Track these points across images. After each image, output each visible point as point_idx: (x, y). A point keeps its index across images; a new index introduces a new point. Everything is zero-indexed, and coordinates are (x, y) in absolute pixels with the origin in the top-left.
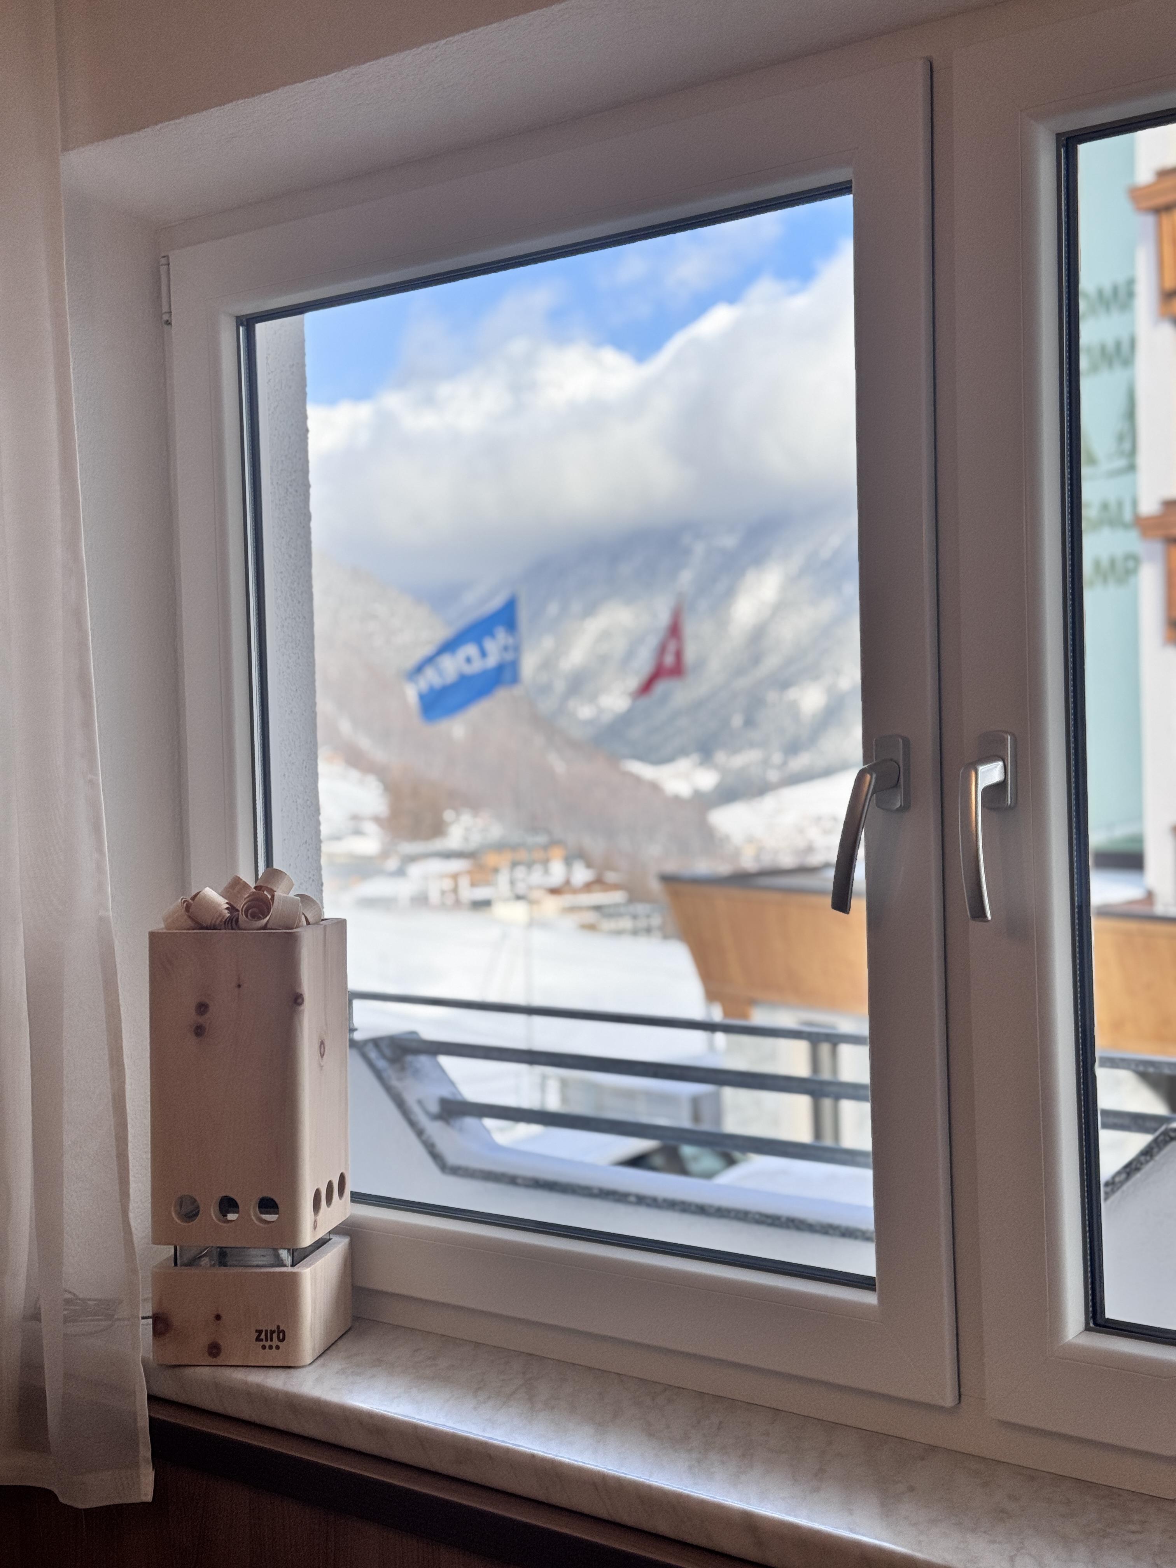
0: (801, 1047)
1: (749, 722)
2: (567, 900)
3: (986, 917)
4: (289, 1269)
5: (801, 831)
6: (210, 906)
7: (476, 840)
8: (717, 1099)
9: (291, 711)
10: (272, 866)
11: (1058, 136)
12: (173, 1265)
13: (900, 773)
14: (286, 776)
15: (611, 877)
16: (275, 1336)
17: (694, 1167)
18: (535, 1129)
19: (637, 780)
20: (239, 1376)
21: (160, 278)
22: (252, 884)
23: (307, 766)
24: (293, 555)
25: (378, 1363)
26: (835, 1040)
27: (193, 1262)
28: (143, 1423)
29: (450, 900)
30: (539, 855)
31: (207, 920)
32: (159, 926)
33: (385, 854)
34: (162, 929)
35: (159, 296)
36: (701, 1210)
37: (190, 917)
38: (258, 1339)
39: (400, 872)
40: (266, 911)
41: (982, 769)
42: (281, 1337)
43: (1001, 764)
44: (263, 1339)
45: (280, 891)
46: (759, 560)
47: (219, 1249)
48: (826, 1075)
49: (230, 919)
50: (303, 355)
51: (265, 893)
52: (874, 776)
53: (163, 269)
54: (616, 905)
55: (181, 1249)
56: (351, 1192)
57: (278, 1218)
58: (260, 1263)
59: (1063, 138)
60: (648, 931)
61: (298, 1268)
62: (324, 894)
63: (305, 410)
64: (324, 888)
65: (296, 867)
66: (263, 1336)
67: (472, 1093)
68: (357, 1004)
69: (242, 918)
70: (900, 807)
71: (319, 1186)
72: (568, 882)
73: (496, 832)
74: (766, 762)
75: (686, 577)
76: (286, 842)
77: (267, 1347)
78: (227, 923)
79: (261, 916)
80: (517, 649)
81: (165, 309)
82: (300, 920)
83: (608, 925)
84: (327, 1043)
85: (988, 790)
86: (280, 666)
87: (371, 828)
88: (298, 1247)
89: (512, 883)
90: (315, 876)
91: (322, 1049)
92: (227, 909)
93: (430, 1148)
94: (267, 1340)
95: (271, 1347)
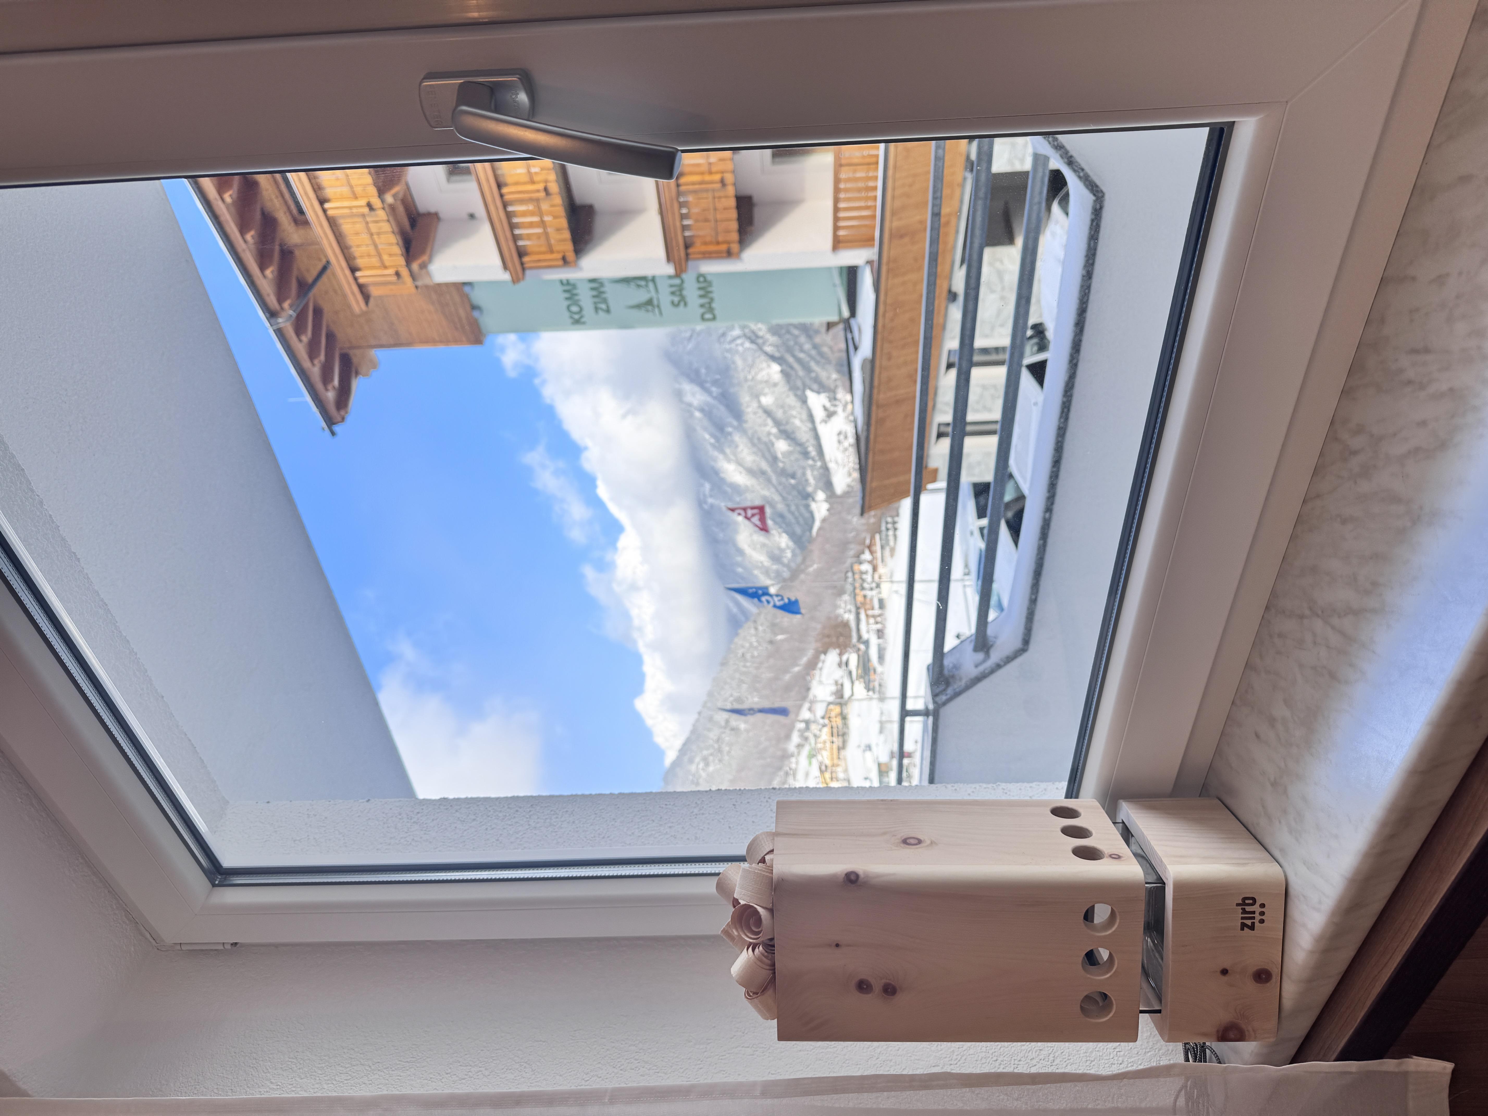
1: (794, 476)
2: (878, 563)
6: (751, 968)
7: (851, 607)
12: (1161, 1014)
15: (868, 542)
16: (1248, 909)
19: (821, 529)
27: (1158, 994)
30: (857, 576)
31: (765, 973)
32: (772, 1028)
33: (857, 650)
34: (775, 1025)
37: (764, 992)
38: (1252, 927)
40: (752, 910)
42: (1251, 901)
44: (1252, 923)
46: (716, 472)
49: (767, 947)
53: (184, 948)
55: (1143, 1006)
56: (1069, 797)
66: (1249, 922)
69: (758, 936)
71: (1070, 848)
72: (871, 562)
73: (846, 597)
74: (812, 467)
77: (1262, 918)
78: (769, 951)
79: (758, 916)
81: (221, 947)
82: (768, 864)
84: (906, 832)
89: (871, 589)
91: (912, 841)
92: (753, 950)
93: (1009, 659)
94: (1254, 918)
95: (1262, 914)
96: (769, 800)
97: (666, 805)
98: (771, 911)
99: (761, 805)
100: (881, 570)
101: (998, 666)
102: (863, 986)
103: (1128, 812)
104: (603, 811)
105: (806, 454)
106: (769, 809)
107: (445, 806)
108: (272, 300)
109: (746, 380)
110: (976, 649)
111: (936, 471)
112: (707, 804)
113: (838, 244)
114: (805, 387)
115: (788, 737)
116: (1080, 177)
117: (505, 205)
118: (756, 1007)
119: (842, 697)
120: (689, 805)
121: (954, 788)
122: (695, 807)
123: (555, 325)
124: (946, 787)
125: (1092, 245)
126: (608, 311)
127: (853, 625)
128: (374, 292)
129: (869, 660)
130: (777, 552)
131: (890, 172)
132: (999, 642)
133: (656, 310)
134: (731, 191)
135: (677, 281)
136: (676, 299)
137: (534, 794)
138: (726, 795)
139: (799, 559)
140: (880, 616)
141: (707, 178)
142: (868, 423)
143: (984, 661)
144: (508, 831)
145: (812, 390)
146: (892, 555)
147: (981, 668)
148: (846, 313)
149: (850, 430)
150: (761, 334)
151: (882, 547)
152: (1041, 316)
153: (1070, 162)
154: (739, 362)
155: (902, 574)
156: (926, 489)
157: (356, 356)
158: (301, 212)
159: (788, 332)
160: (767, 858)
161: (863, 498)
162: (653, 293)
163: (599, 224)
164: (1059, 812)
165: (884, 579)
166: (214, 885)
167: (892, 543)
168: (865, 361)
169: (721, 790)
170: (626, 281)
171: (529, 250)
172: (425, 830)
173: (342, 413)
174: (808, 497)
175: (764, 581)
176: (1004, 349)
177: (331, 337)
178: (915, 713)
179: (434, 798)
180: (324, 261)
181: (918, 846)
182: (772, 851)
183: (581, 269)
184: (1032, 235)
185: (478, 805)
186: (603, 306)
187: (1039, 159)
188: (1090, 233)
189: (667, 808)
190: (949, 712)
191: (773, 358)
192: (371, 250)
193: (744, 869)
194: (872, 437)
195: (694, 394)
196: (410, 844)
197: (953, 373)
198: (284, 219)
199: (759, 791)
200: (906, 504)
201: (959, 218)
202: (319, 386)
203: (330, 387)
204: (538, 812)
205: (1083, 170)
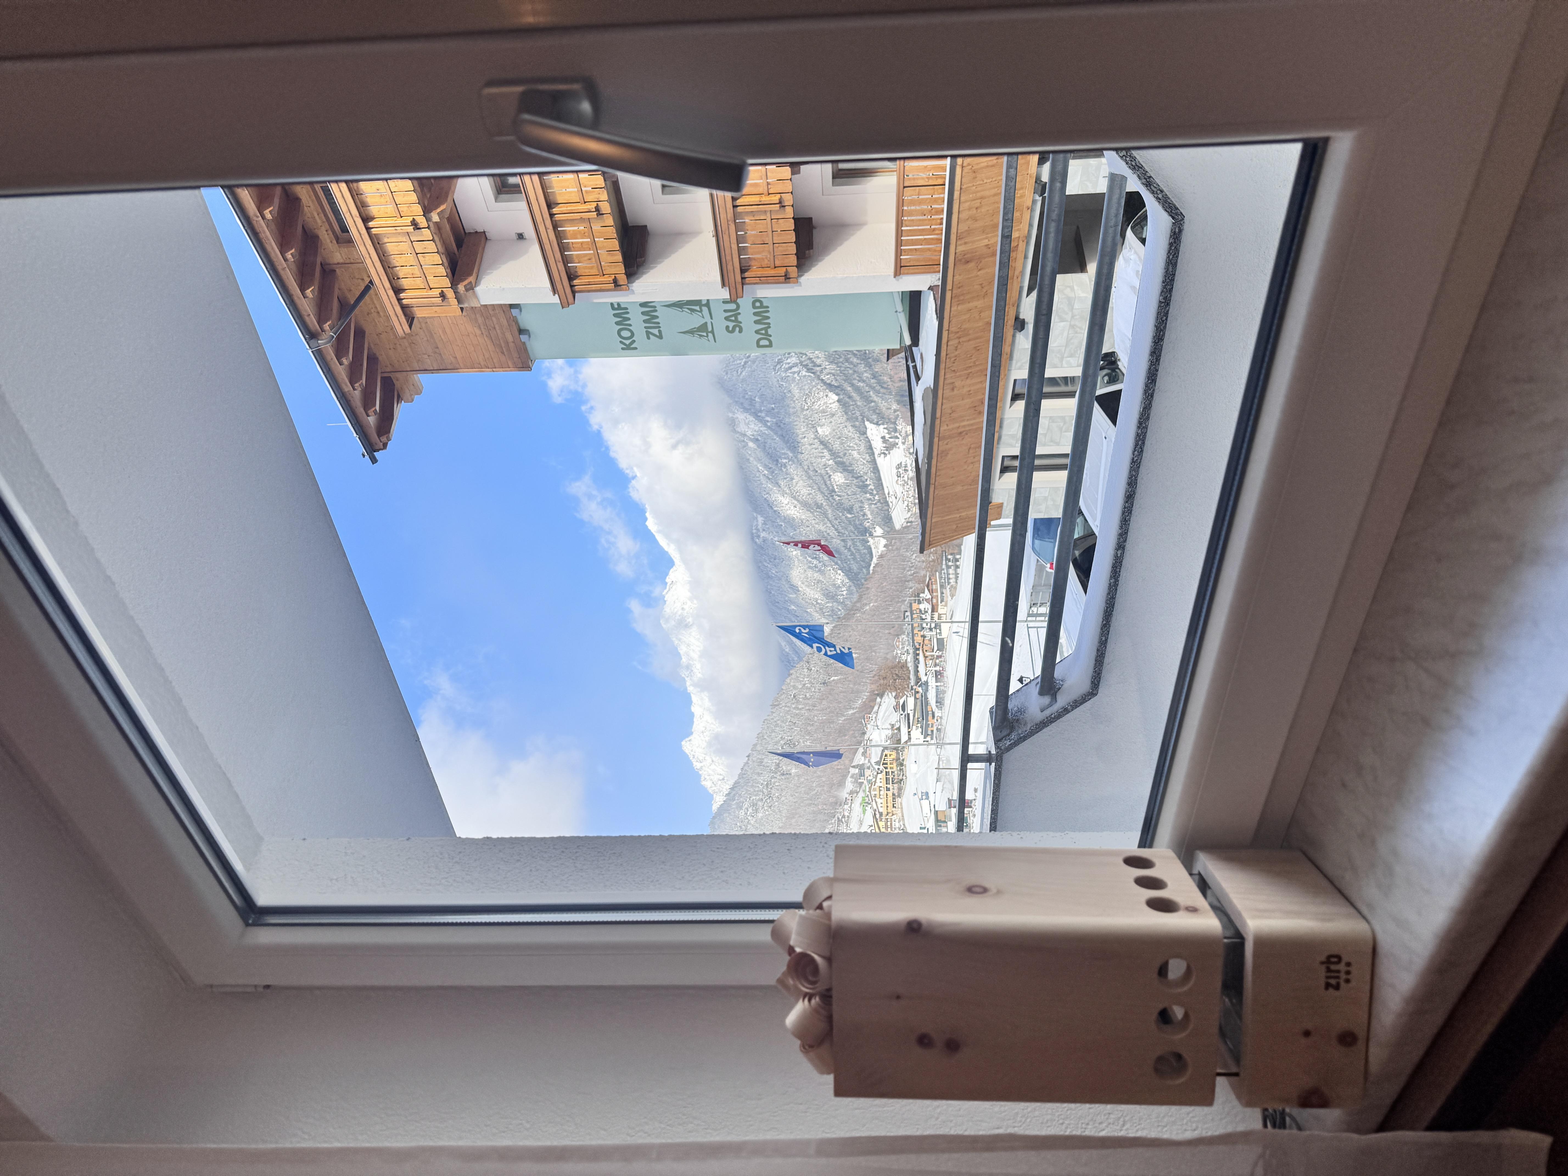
1: (850, 510)
2: (938, 602)
4: (1249, 949)
6: (806, 1020)
7: (909, 648)
16: (1333, 967)
19: (879, 564)
21: (223, 995)
27: (1237, 1055)
31: (821, 1025)
34: (831, 1080)
37: (820, 1044)
38: (1337, 987)
42: (1335, 960)
44: (1338, 982)
49: (823, 999)
53: (215, 989)
55: (1220, 1069)
66: (1334, 982)
71: (1143, 900)
77: (1347, 977)
78: (825, 1003)
81: (253, 990)
82: (826, 910)
88: (1222, 937)
91: (978, 890)
92: (810, 1000)
93: (1077, 703)
94: (1338, 977)
95: (1348, 973)
96: (825, 845)
97: (718, 848)
98: (829, 960)
99: (817, 850)
100: (941, 610)
101: (1066, 711)
102: (924, 1041)
103: (1206, 863)
104: (651, 853)
106: (825, 855)
107: (488, 845)
108: (312, 321)
109: (803, 410)
110: (1041, 693)
111: (1000, 506)
112: (761, 848)
113: (900, 269)
114: (864, 418)
115: (841, 784)
116: (1158, 199)
117: (555, 226)
118: (811, 1060)
119: (899, 741)
120: (741, 849)
121: (1020, 836)
122: (748, 852)
123: (605, 351)
124: (1012, 835)
125: (1171, 269)
126: (660, 337)
127: (911, 665)
128: (419, 313)
129: (927, 703)
130: (832, 589)
131: (956, 194)
132: (1066, 685)
133: (710, 335)
134: (789, 212)
135: (733, 306)
136: (731, 325)
137: (581, 835)
138: (780, 839)
139: (855, 597)
140: (939, 657)
141: (765, 199)
142: (929, 456)
143: (1050, 705)
144: (553, 873)
145: (871, 422)
146: (952, 596)
147: (1048, 712)
148: (908, 341)
149: (910, 462)
150: (818, 362)
151: (942, 586)
152: (1113, 346)
153: (1149, 183)
154: (796, 391)
155: (964, 613)
156: (991, 526)
157: (399, 380)
158: (345, 229)
159: (847, 360)
160: (825, 904)
161: (923, 534)
162: (707, 319)
163: (653, 246)
164: (1132, 861)
165: (944, 618)
166: (247, 925)
167: (952, 581)
168: (926, 390)
169: (775, 833)
170: (679, 305)
171: (580, 272)
172: (468, 871)
173: (384, 439)
174: (866, 532)
175: (817, 619)
176: (1073, 379)
177: (373, 359)
178: (977, 759)
179: (476, 837)
180: (367, 281)
181: (984, 895)
182: (829, 898)
183: (633, 292)
184: (1107, 259)
185: (522, 846)
186: (656, 331)
187: (1115, 180)
188: (1169, 257)
189: (718, 852)
190: (1015, 757)
191: (830, 387)
192: (417, 271)
193: (801, 916)
194: (933, 470)
195: (748, 424)
196: (452, 885)
197: (1021, 405)
198: (325, 237)
199: (815, 836)
200: (970, 541)
201: (1028, 243)
202: (360, 410)
203: (371, 412)
204: (585, 853)
205: (1162, 191)
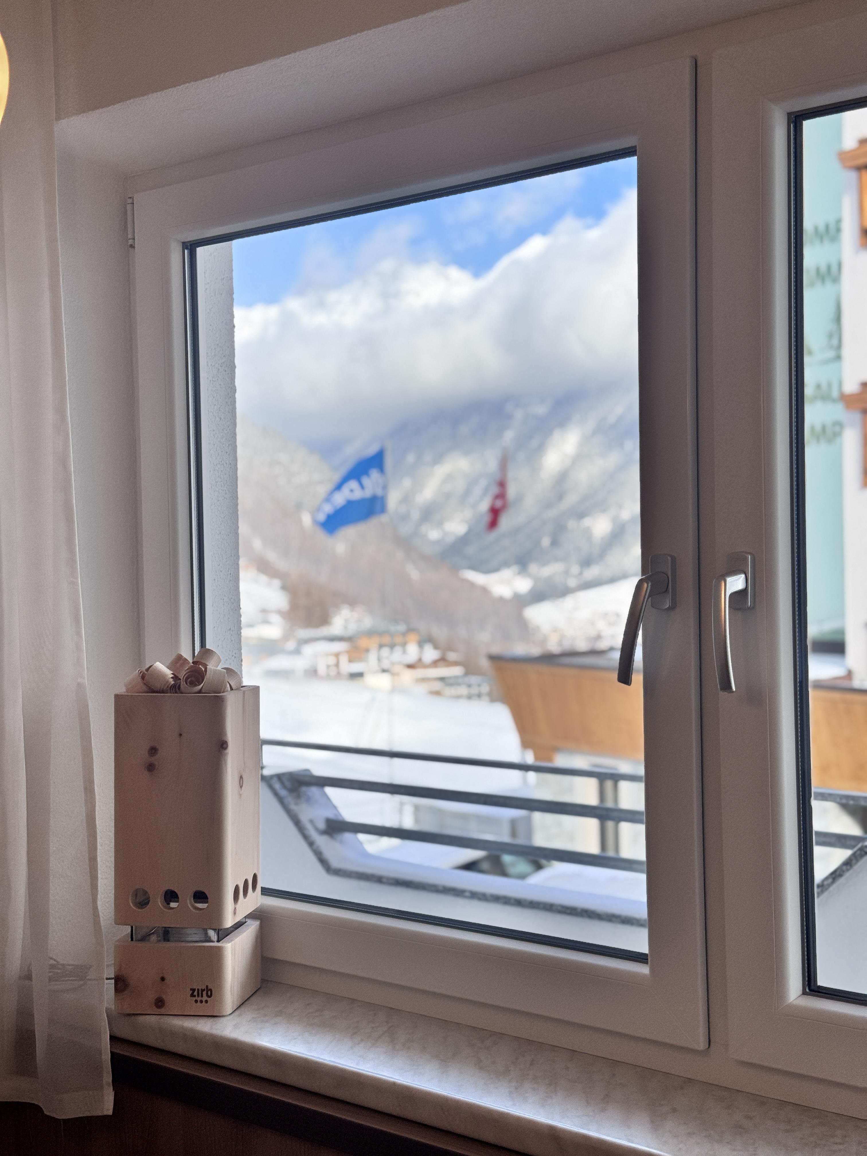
0: (592, 783)
1: (555, 543)
2: (420, 673)
3: (731, 688)
4: (216, 944)
5: (592, 623)
6: (160, 675)
7: (352, 628)
8: (529, 821)
9: (220, 533)
10: (205, 647)
11: (789, 114)
12: (130, 940)
13: (669, 581)
14: (216, 580)
15: (452, 656)
16: (205, 993)
17: (512, 870)
18: (395, 842)
19: (472, 585)
20: (178, 1022)
21: (126, 212)
22: (190, 660)
23: (232, 573)
24: (222, 418)
25: (280, 1013)
26: (616, 778)
27: (144, 939)
28: (107, 1057)
29: (333, 672)
30: (398, 639)
31: (158, 686)
32: (122, 690)
33: (286, 637)
34: (125, 692)
35: (126, 227)
36: (519, 903)
37: (145, 684)
38: (192, 995)
39: (297, 651)
40: (201, 680)
41: (729, 580)
42: (209, 994)
43: (743, 576)
44: (195, 995)
45: (212, 665)
46: (563, 424)
47: (164, 929)
48: (609, 804)
49: (173, 687)
50: (231, 270)
51: (200, 666)
52: (650, 584)
53: (129, 207)
54: (456, 677)
55: (136, 930)
56: (262, 887)
57: (208, 907)
58: (194, 939)
59: (793, 116)
60: (479, 696)
61: (222, 943)
62: (243, 668)
63: (233, 312)
64: (243, 663)
65: (223, 647)
66: (196, 993)
67: (350, 815)
68: (265, 748)
69: (183, 685)
70: (669, 607)
72: (420, 660)
73: (368, 622)
74: (567, 573)
75: (509, 436)
76: (215, 629)
77: (199, 1001)
78: (172, 688)
79: (197, 684)
80: (385, 488)
81: (130, 236)
82: (226, 687)
83: (450, 691)
84: (244, 777)
85: (734, 595)
86: (212, 499)
87: (276, 619)
88: (222, 928)
89: (379, 660)
90: (237, 655)
91: (241, 782)
92: (172, 678)
93: (318, 855)
94: (198, 996)
95: (201, 1002)
98: (200, 692)
101: (311, 844)
102: (153, 751)
103: (252, 928)
105: (587, 563)
110: (328, 821)
118: (134, 678)
132: (336, 844)
139: (426, 550)
147: (309, 826)
151: (443, 679)
164: (256, 880)
165: (396, 681)
181: (239, 786)
